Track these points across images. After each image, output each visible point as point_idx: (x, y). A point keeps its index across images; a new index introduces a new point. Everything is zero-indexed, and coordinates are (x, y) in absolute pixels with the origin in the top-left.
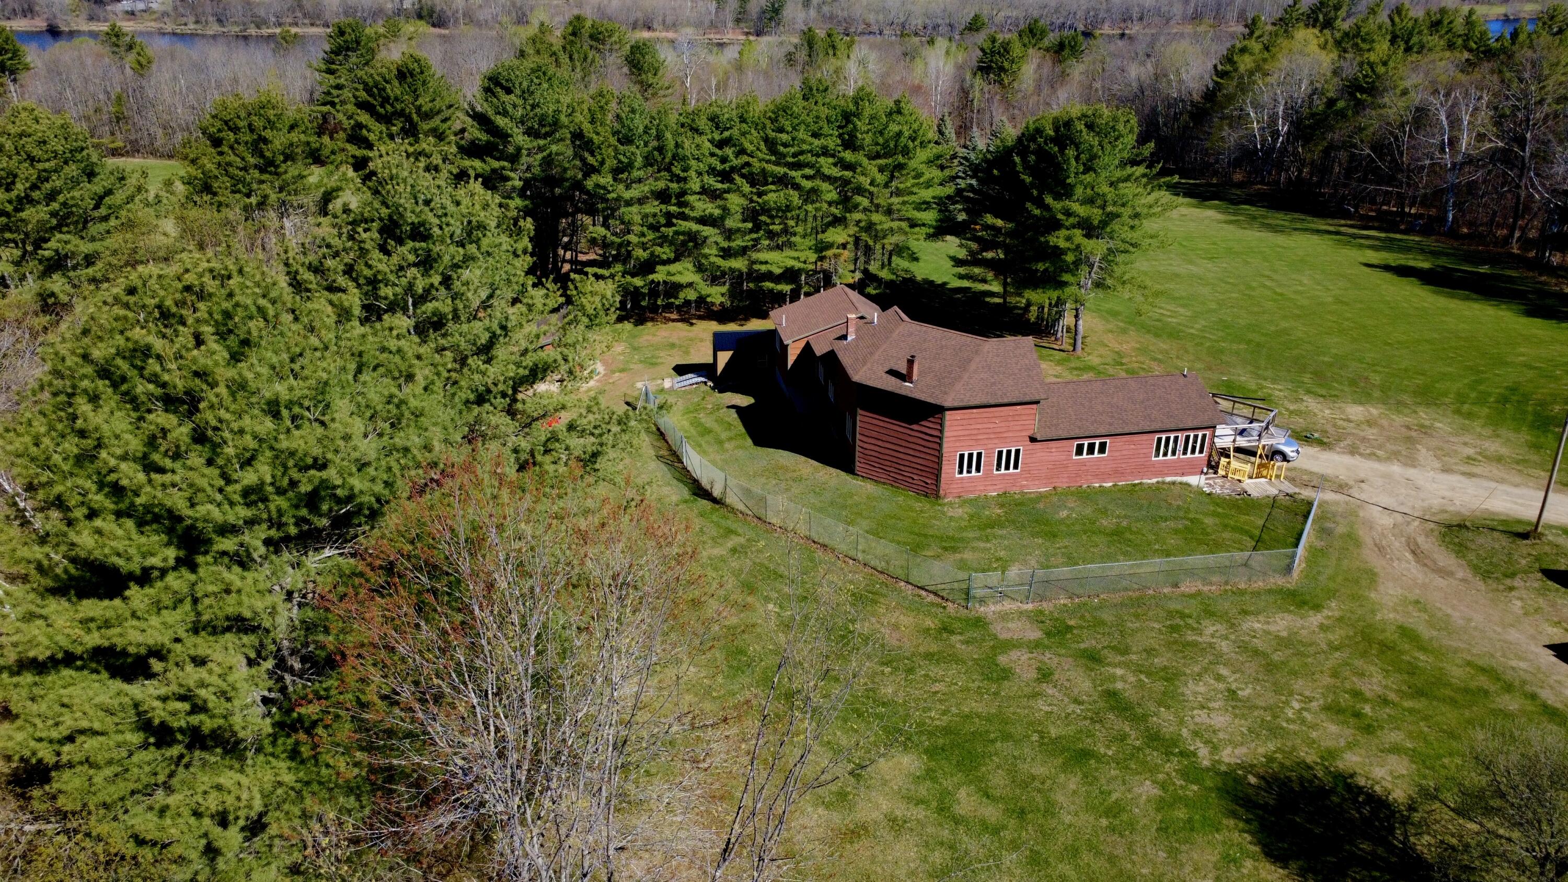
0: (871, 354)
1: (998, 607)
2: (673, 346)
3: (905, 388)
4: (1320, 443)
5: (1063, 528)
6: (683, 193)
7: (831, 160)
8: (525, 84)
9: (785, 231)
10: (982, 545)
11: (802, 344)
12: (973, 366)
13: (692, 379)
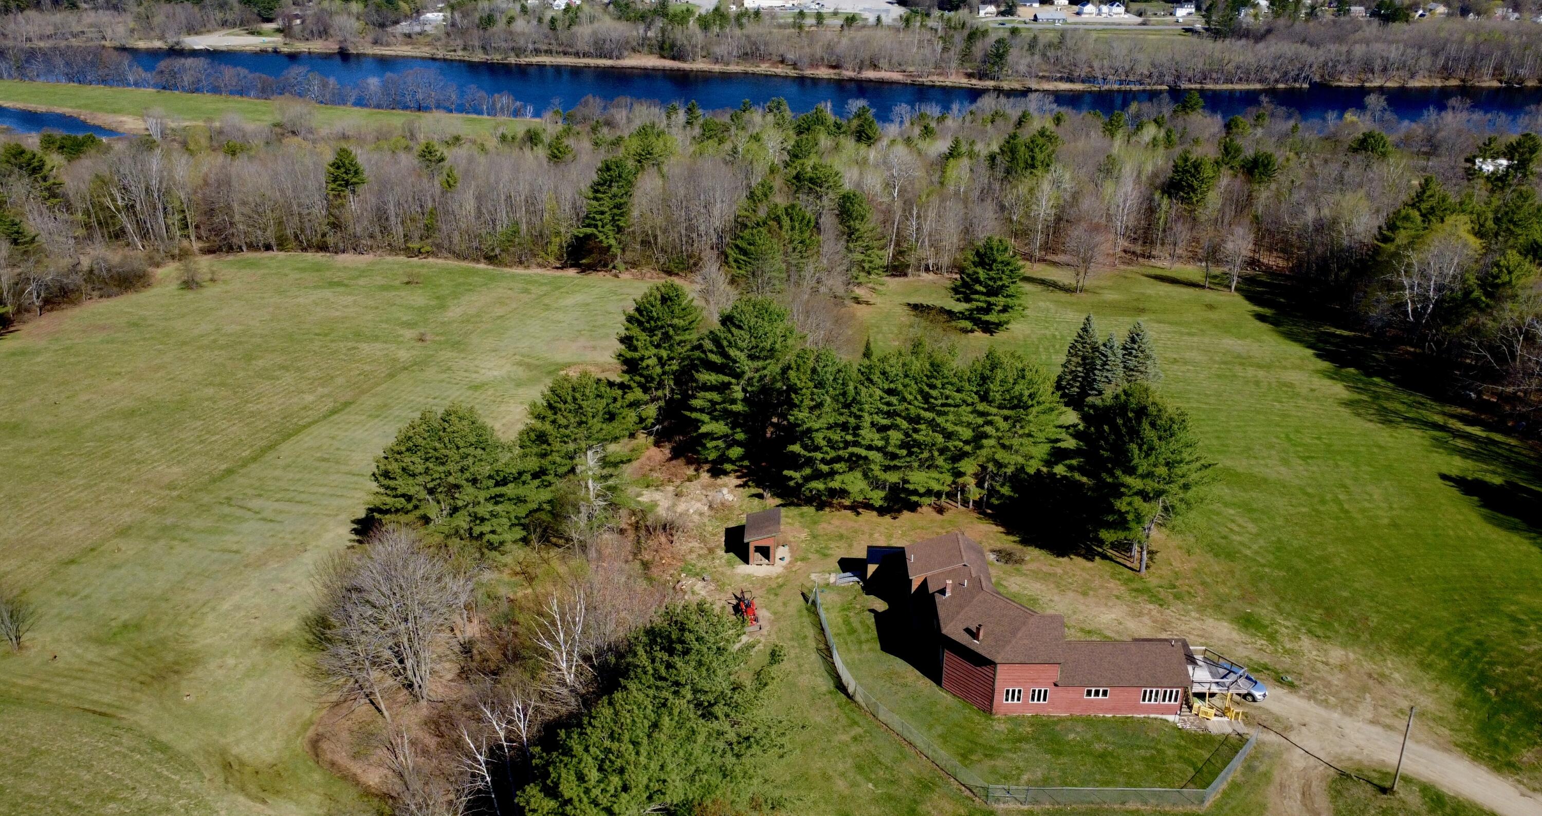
0: (958, 613)
1: (1006, 806)
2: (841, 537)
3: (975, 645)
4: (1291, 686)
5: (1067, 747)
6: (857, 427)
7: (969, 409)
8: (752, 324)
9: (932, 457)
10: (1010, 755)
11: (922, 579)
12: (1020, 635)
13: (850, 580)
